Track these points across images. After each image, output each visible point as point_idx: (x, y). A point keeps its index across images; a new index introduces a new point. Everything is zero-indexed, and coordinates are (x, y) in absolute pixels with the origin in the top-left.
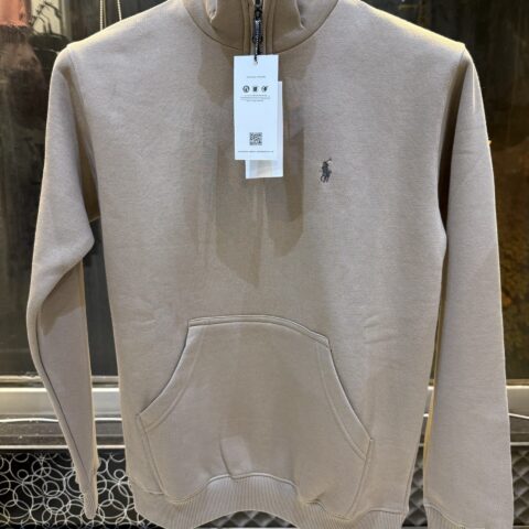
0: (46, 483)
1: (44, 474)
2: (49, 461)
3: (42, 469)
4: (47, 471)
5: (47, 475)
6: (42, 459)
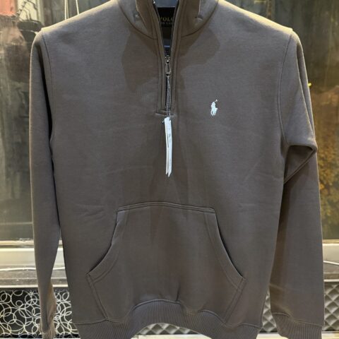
0: (34, 309)
1: (32, 303)
2: (36, 295)
3: (32, 300)
4: (35, 301)
5: (35, 304)
6: (31, 294)
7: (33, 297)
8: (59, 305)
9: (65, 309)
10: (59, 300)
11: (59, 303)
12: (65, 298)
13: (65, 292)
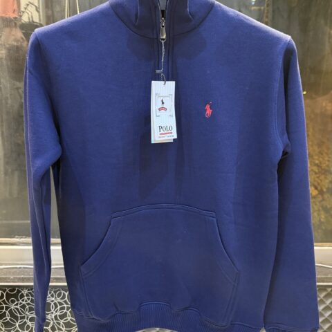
0: (27, 307)
1: (26, 301)
2: (30, 293)
3: (26, 298)
4: (29, 299)
5: (29, 302)
6: (25, 292)
7: (27, 295)
8: (52, 304)
9: (59, 308)
10: (53, 299)
11: (52, 301)
12: (58, 297)
13: (59, 290)
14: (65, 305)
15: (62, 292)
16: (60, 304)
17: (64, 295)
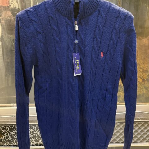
9: (32, 133)
12: (32, 129)
13: (32, 126)
14: (35, 132)
15: (34, 127)
16: (33, 132)
17: (34, 128)
